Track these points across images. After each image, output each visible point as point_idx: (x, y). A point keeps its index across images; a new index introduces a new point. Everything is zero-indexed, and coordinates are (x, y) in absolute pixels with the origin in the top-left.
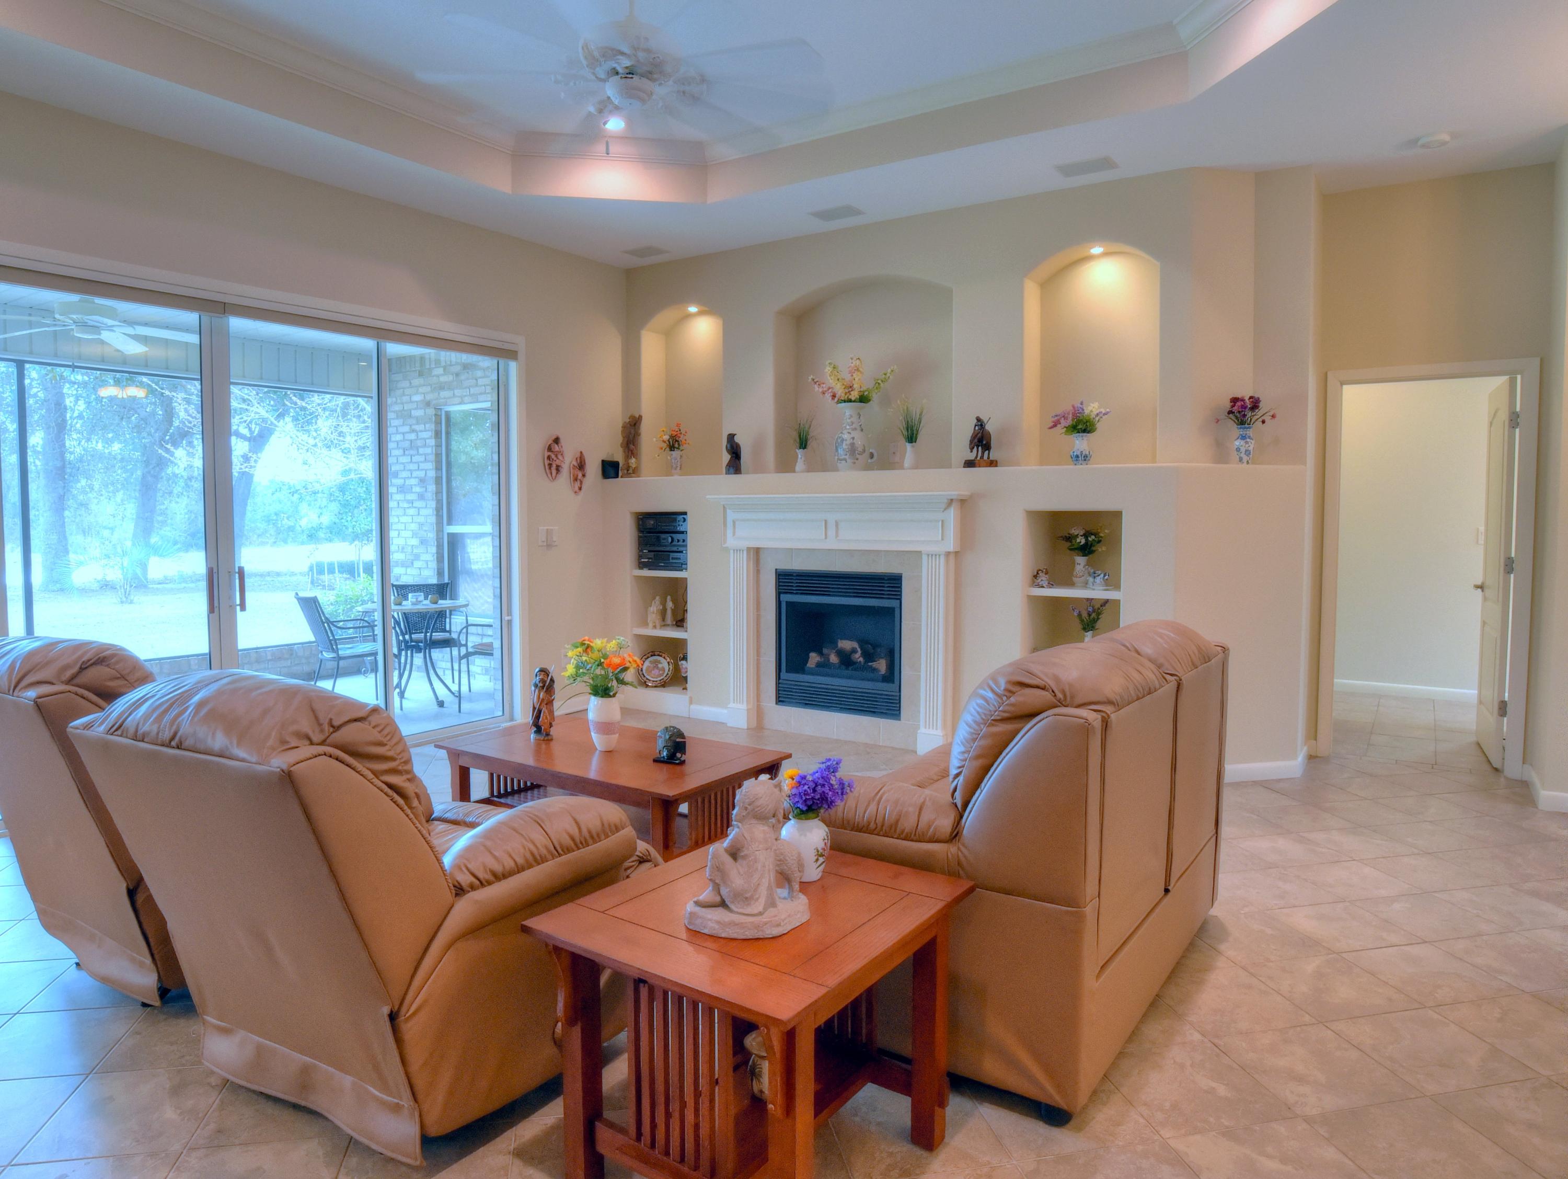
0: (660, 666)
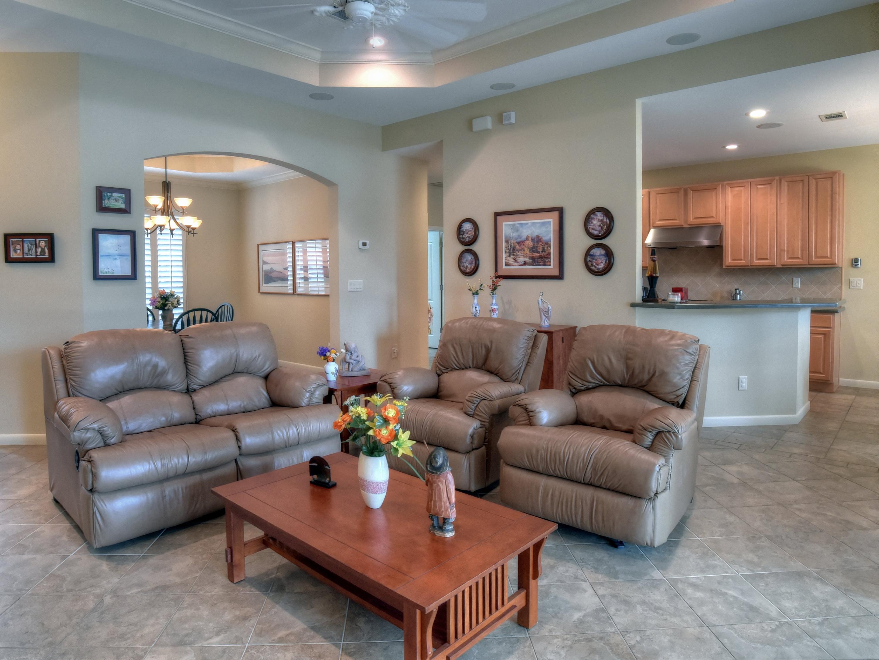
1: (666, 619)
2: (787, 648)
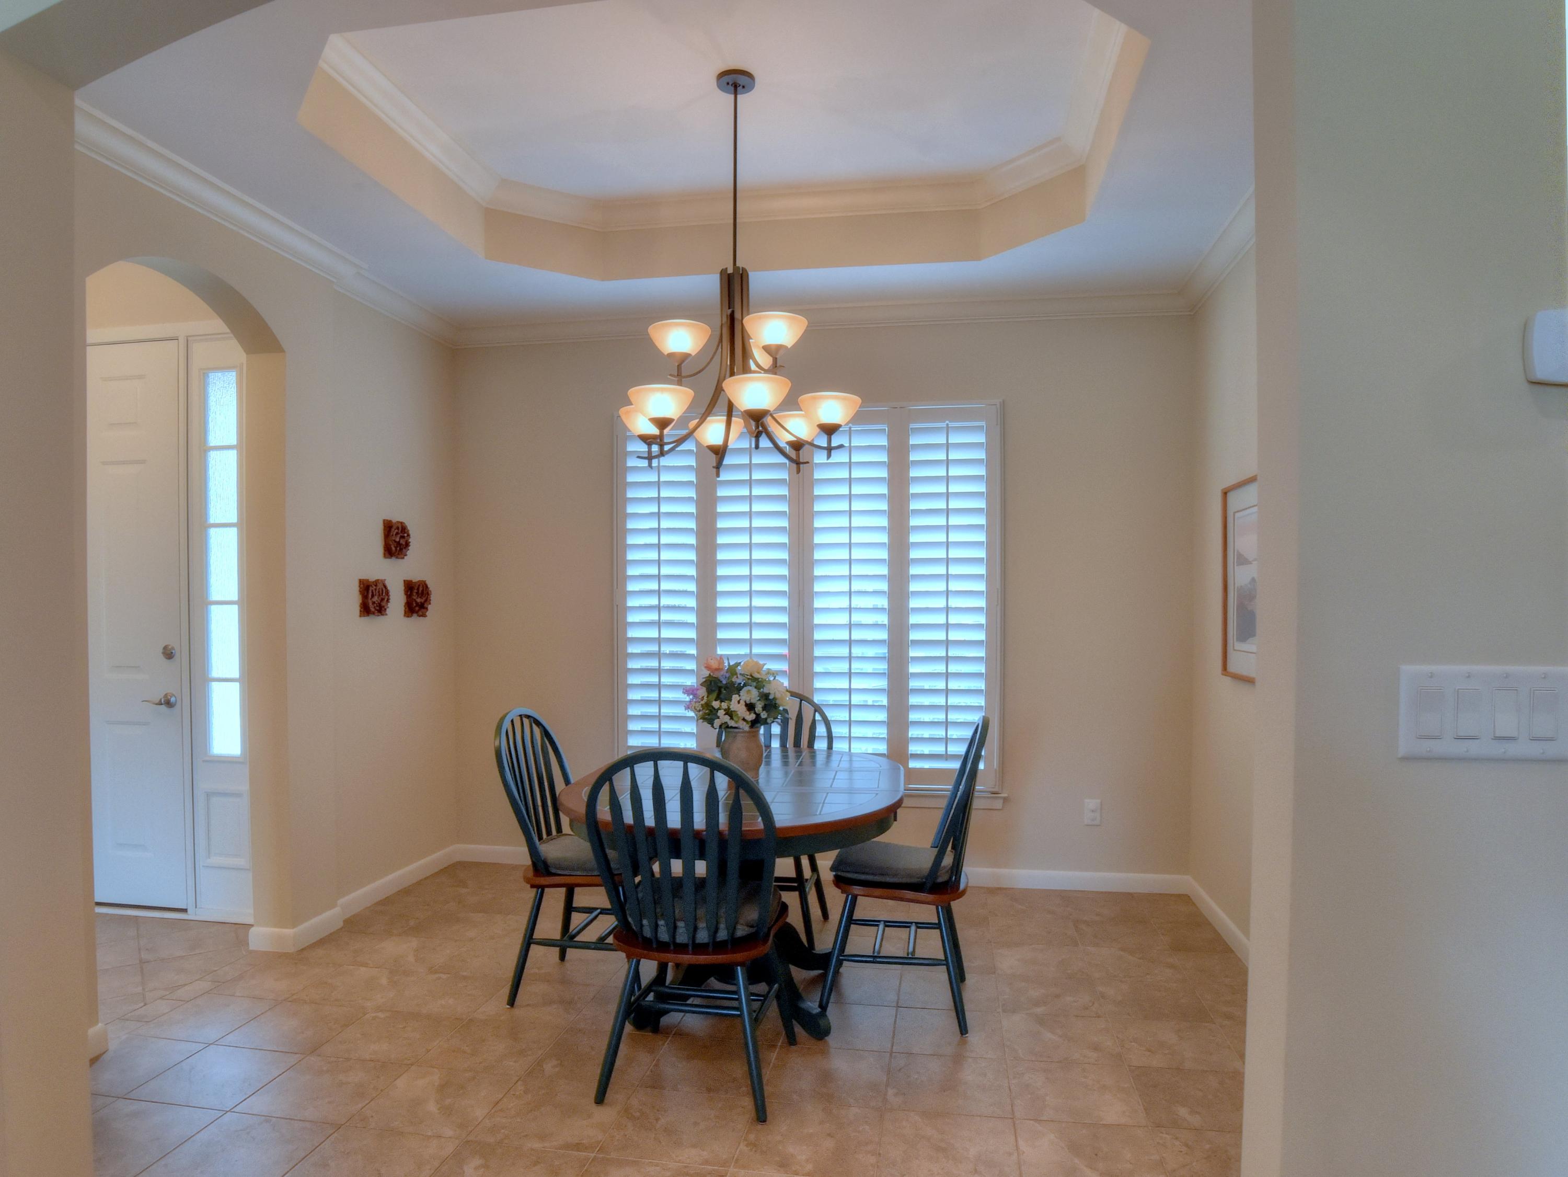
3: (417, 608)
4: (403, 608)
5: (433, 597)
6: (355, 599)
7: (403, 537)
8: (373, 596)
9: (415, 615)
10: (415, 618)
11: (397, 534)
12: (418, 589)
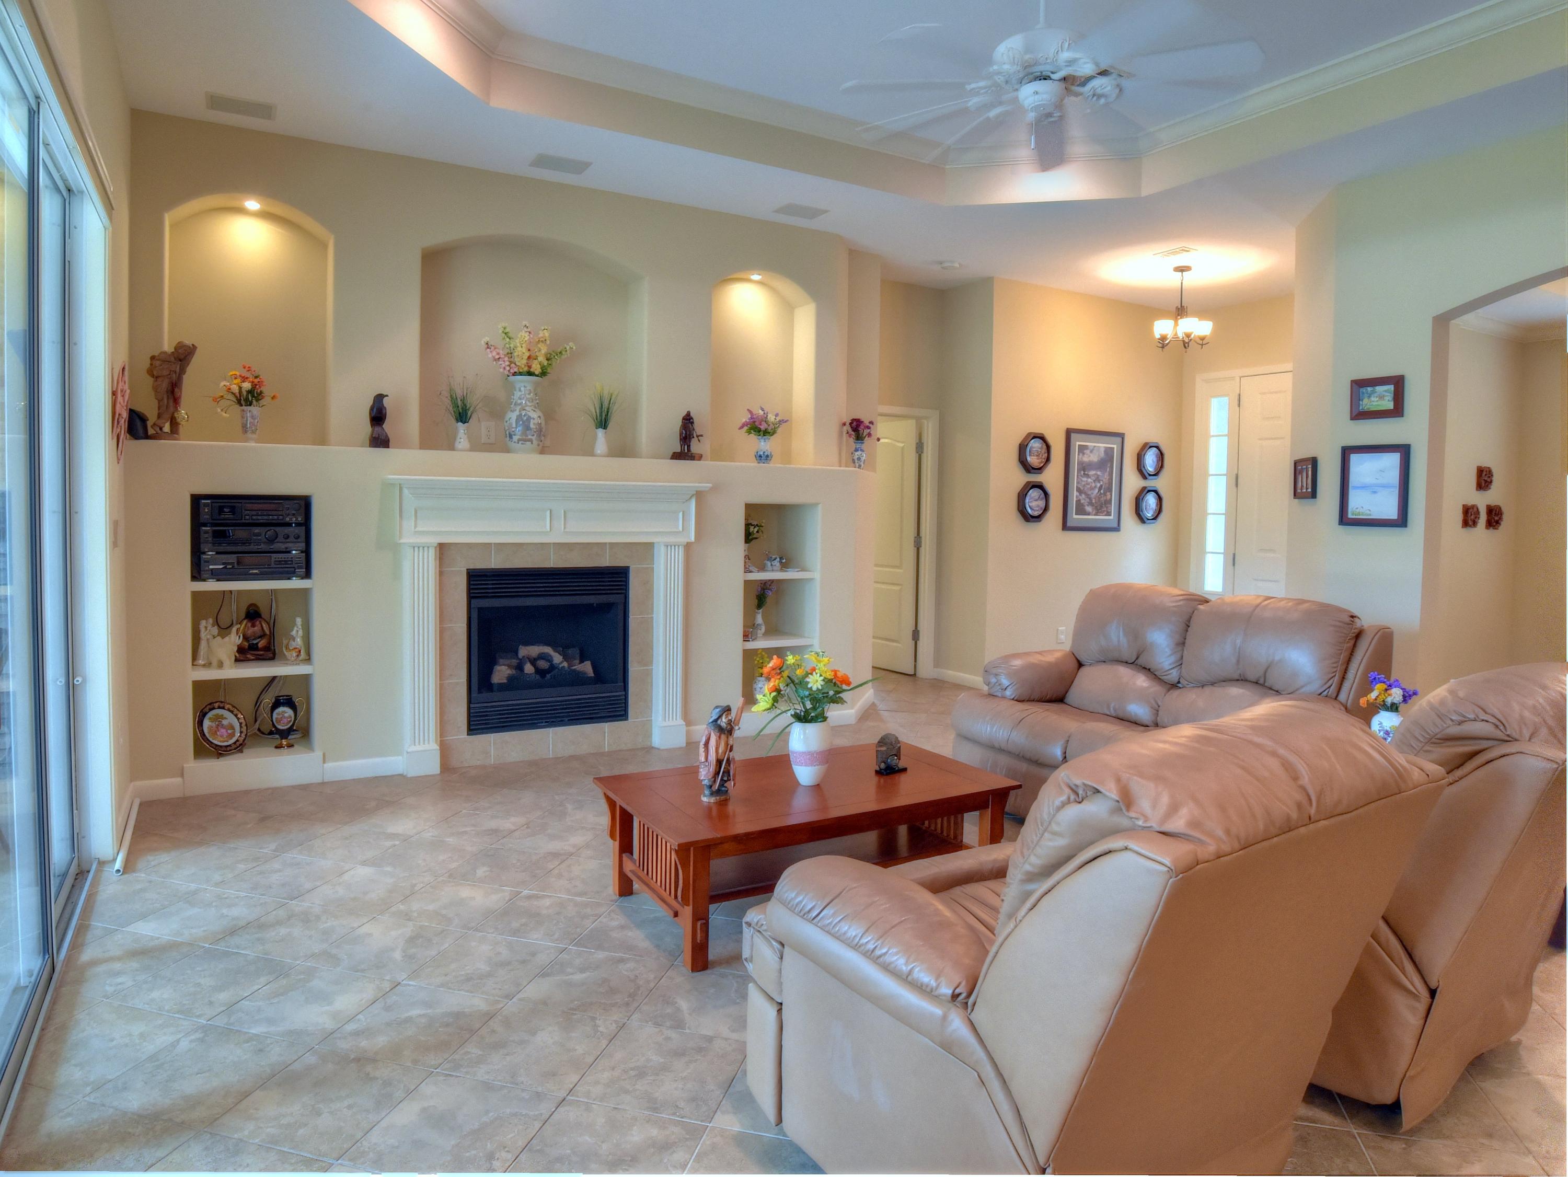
0: (225, 722)
1: (613, 1069)
2: (453, 1142)
3: (1495, 524)
4: (1485, 524)
5: (1505, 517)
6: (1459, 517)
7: (1489, 477)
8: (1471, 515)
9: (1491, 528)
10: (1491, 531)
11: (1486, 475)
12: (1496, 511)
